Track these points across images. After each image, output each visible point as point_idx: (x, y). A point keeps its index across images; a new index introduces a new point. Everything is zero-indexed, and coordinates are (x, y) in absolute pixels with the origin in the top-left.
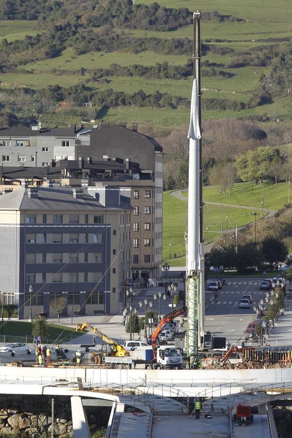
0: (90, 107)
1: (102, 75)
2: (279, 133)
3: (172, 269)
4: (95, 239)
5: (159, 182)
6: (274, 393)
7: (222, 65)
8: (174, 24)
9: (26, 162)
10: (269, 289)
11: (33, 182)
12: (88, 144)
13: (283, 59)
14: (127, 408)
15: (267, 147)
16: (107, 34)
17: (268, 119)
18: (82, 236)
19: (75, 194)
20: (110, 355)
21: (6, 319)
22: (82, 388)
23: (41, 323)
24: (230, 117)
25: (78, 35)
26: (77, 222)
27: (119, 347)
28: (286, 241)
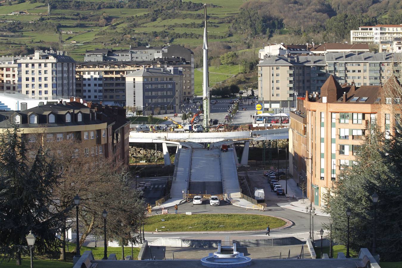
0: (167, 39)
1: (171, 27)
2: (236, 47)
3: (198, 97)
4: (170, 86)
5: (193, 65)
6: (235, 140)
7: (215, 23)
8: (197, 9)
9: (144, 59)
10: (233, 103)
11: (147, 66)
12: (167, 52)
13: (236, 21)
14: (183, 147)
15: (231, 52)
16: (173, 13)
17: (231, 42)
18: (165, 85)
19: (162, 70)
20: (176, 128)
21: (138, 116)
22: (166, 140)
23: (151, 117)
24: (218, 41)
25: (162, 13)
26: (163, 80)
27: (179, 125)
28: (239, 86)
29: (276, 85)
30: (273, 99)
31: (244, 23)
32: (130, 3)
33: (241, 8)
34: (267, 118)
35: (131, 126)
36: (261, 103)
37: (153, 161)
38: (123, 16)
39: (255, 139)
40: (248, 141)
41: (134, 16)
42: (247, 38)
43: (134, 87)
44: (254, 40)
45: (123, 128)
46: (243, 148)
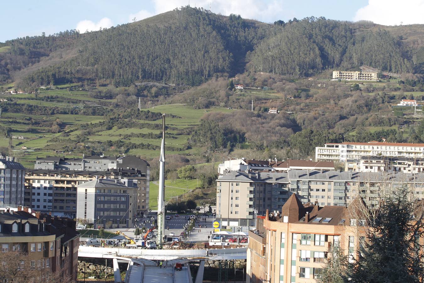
0: (123, 149)
1: (128, 137)
2: (194, 160)
3: (152, 211)
4: (123, 199)
5: (148, 178)
6: (190, 259)
7: (173, 134)
8: (155, 118)
9: (98, 169)
10: (189, 219)
11: (100, 177)
12: (122, 163)
13: (196, 132)
14: (134, 263)
15: (190, 165)
16: (130, 121)
17: (190, 155)
18: (118, 198)
19: (116, 182)
20: (128, 243)
21: (89, 229)
22: (117, 256)
23: (102, 231)
24: (176, 153)
25: (118, 122)
26: (117, 193)
27: (132, 241)
28: (196, 201)
29: (235, 202)
30: (231, 216)
31: (204, 136)
32: (85, 110)
33: (202, 120)
34: (225, 236)
35: (81, 239)
36: (218, 220)
37: (103, 278)
38: (77, 122)
39: (212, 258)
40: (204, 260)
41: (89, 123)
42: (207, 151)
43: (86, 198)
44: (213, 154)
45: (72, 241)
46: (198, 267)
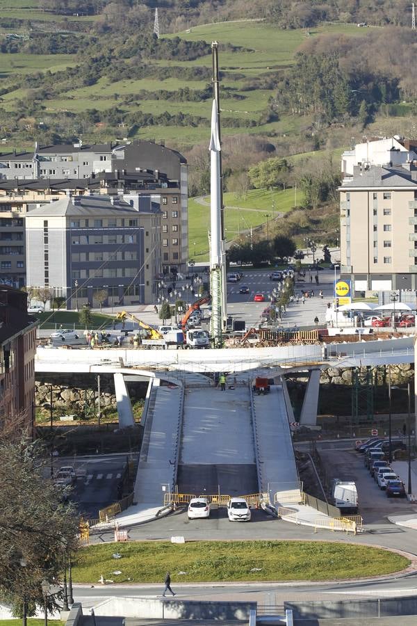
0: (123, 127)
1: (133, 99)
2: (285, 146)
3: (197, 265)
4: (130, 240)
5: (184, 190)
6: (287, 367)
7: (235, 89)
8: (194, 55)
9: (69, 174)
10: (281, 279)
11: (76, 192)
12: (123, 158)
13: (287, 83)
14: (162, 382)
15: (276, 158)
16: (136, 64)
17: (276, 135)
18: (119, 238)
19: (112, 201)
20: (146, 338)
21: (56, 310)
22: (123, 366)
23: (87, 312)
24: (244, 133)
25: (111, 66)
26: (115, 226)
27: (154, 332)
28: (294, 238)
29: (382, 236)
30: (375, 269)
31: (307, 89)
32: (33, 42)
33: (300, 54)
34: (362, 314)
35: (40, 333)
36: (346, 278)
37: (93, 417)
38: (17, 71)
39: (336, 364)
40: (317, 368)
41: (44, 71)
42: (313, 124)
43: (46, 240)
44: (329, 131)
45: (21, 338)
46: (305, 385)
